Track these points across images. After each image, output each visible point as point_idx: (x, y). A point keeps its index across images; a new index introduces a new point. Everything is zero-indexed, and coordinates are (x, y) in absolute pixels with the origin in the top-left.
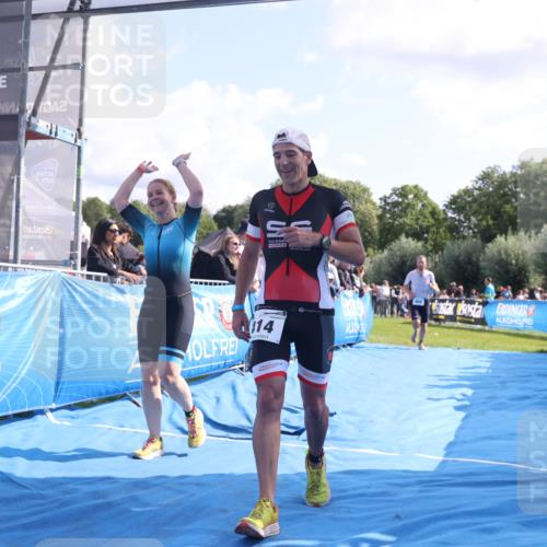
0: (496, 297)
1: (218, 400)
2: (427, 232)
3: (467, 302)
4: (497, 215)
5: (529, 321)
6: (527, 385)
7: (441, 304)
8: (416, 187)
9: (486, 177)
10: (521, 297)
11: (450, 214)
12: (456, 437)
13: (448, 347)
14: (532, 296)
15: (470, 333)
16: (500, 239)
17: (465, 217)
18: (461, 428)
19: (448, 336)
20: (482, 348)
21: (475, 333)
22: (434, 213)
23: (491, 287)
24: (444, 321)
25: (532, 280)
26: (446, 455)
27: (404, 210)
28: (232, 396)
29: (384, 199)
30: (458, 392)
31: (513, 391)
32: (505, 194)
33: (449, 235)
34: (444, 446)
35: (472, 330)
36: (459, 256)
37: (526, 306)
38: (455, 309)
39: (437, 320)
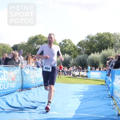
0: (91, 70)
1: (12, 100)
2: (72, 52)
3: (82, 71)
4: (91, 47)
5: (99, 77)
6: (98, 94)
7: (76, 72)
8: (69, 40)
9: (88, 37)
10: (97, 70)
11: (78, 47)
12: (78, 108)
13: (77, 84)
14: (100, 70)
15: (83, 80)
16: (92, 54)
17: (82, 48)
18: (80, 106)
19: (77, 81)
20: (86, 84)
21: (85, 80)
22: (74, 47)
23: (89, 67)
24: (76, 76)
25: (100, 65)
26: (76, 113)
27: (65, 46)
28: (17, 98)
29: (60, 43)
30: (79, 96)
31: (94, 95)
32: (93, 42)
33: (78, 53)
34: (75, 111)
35: (84, 79)
36: (80, 59)
37: (98, 72)
38: (79, 73)
39: (75, 76)
